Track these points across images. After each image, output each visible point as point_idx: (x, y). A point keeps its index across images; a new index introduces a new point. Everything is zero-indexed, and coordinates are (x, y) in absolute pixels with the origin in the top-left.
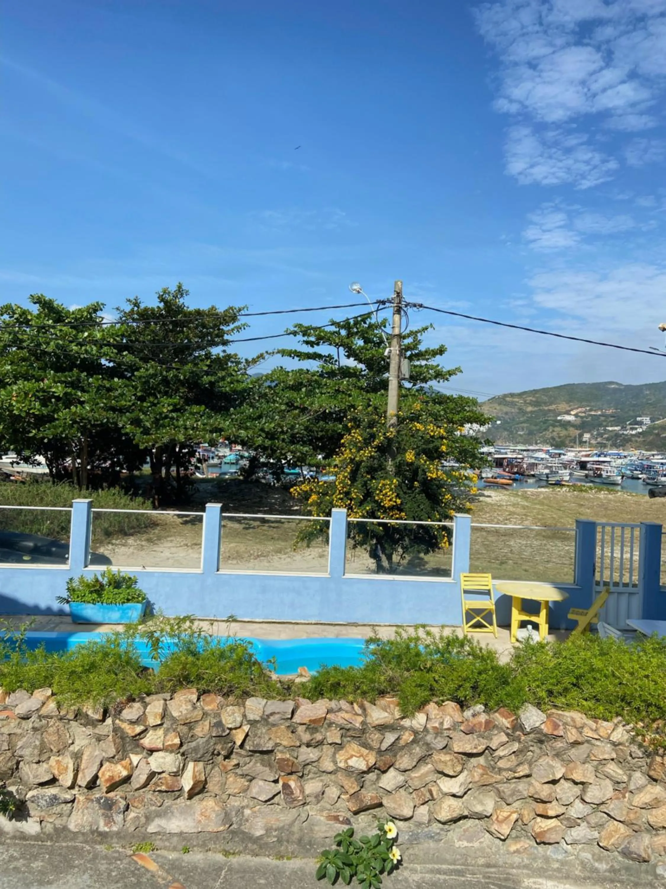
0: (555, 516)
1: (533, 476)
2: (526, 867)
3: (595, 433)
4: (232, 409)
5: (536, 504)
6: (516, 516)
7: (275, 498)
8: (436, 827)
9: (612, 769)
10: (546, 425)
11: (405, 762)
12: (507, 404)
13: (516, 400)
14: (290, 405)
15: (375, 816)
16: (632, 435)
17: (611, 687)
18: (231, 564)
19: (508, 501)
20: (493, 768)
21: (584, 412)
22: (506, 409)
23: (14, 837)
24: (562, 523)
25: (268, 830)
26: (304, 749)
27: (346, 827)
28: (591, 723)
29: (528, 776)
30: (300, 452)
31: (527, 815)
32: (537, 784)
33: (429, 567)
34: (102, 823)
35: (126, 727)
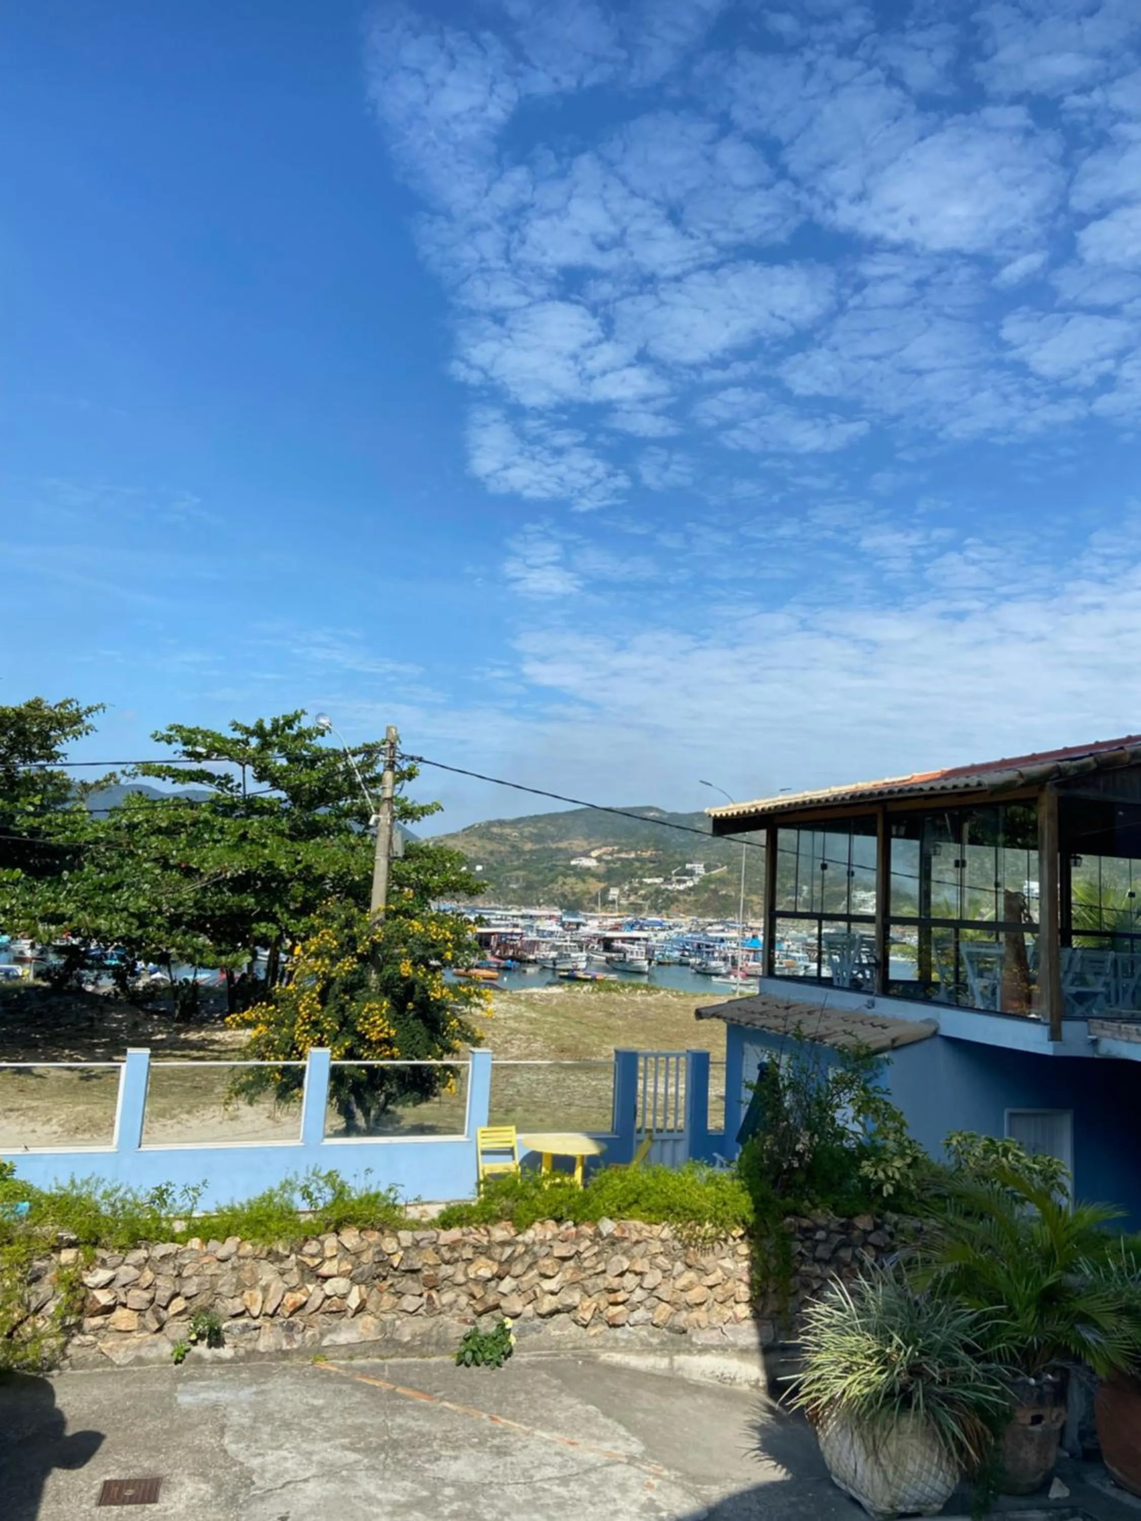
0: (574, 1033)
1: (535, 962)
2: (601, 1347)
3: (627, 888)
4: (66, 872)
5: (548, 1014)
6: (519, 1036)
7: (115, 1020)
8: (538, 1321)
9: (662, 1260)
10: (552, 874)
11: (518, 1269)
12: (492, 838)
13: (507, 831)
14: (164, 863)
15: (493, 1317)
16: (679, 892)
17: (660, 1200)
18: (82, 1140)
19: (507, 1012)
20: (580, 1269)
21: (611, 854)
22: (490, 846)
23: (212, 1362)
24: (584, 1043)
25: (414, 1336)
26: (444, 1266)
27: (473, 1327)
28: (647, 1227)
29: (604, 1272)
30: (193, 948)
31: (603, 1304)
32: (611, 1279)
33: (406, 1123)
34: (284, 1343)
35: (307, 1260)
